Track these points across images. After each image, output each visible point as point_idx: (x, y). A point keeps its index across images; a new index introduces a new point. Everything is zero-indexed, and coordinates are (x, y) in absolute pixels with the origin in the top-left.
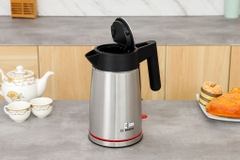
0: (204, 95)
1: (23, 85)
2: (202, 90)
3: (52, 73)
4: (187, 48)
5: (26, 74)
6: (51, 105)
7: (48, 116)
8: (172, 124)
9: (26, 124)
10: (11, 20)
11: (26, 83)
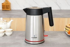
0: (67, 28)
1: (2, 24)
2: (66, 26)
3: (13, 20)
4: (61, 19)
5: (4, 20)
6: (12, 31)
7: (11, 35)
8: (56, 38)
9: (3, 37)
10: (2, 11)
11: (3, 23)
